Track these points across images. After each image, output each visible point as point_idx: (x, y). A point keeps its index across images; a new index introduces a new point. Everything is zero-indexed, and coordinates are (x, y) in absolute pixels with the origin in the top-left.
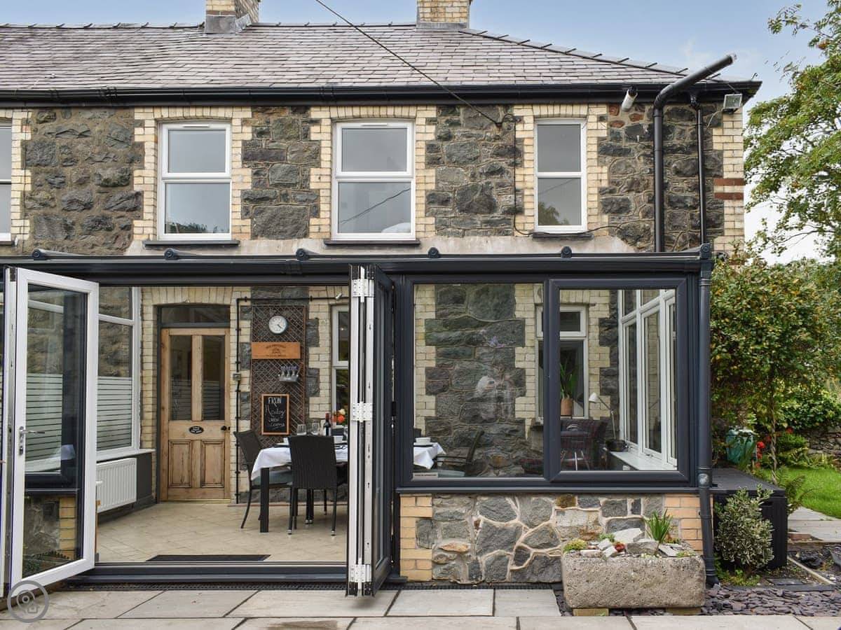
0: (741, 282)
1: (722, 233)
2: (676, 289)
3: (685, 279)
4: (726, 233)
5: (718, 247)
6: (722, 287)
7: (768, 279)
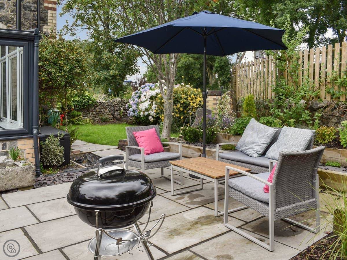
0: (53, 46)
1: (47, 24)
2: (23, 47)
3: (27, 43)
4: (49, 24)
5: (45, 30)
6: (46, 48)
7: (65, 46)
